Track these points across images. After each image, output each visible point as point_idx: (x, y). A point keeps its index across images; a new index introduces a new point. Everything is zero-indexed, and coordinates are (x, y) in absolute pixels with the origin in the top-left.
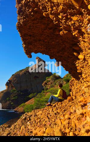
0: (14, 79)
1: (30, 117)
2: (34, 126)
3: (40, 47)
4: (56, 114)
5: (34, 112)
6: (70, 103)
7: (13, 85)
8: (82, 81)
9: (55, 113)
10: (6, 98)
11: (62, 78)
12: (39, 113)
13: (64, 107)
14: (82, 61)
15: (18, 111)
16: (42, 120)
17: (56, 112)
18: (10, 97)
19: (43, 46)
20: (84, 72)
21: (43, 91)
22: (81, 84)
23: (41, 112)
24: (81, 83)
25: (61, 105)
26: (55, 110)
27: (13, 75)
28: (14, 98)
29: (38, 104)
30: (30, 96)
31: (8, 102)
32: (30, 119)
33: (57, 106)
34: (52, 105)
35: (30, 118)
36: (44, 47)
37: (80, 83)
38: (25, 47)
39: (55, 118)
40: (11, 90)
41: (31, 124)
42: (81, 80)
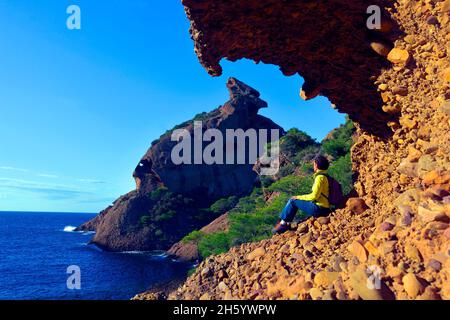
0: (157, 155)
1: (226, 268)
2: (240, 292)
3: (251, 34)
4: (309, 254)
5: (237, 251)
6: (358, 217)
7: (157, 176)
8: (400, 141)
9: (308, 252)
10: (138, 218)
11: (319, 145)
12: (254, 253)
13: (335, 231)
14: (402, 71)
15: (179, 257)
16: (265, 275)
17: (309, 249)
18: (149, 214)
19: (259, 32)
20: (408, 110)
21: (256, 190)
22: (395, 152)
23: (259, 251)
24: (397, 147)
25: (324, 227)
26: (308, 243)
27: (154, 143)
28: (163, 216)
29: (243, 231)
30: (215, 207)
31: (146, 230)
32: (225, 273)
33: (311, 229)
34: (295, 229)
35: (227, 271)
36: (262, 34)
37: (392, 147)
38: (200, 37)
39: (308, 267)
40: (153, 192)
41: (231, 289)
42: (395, 137)
